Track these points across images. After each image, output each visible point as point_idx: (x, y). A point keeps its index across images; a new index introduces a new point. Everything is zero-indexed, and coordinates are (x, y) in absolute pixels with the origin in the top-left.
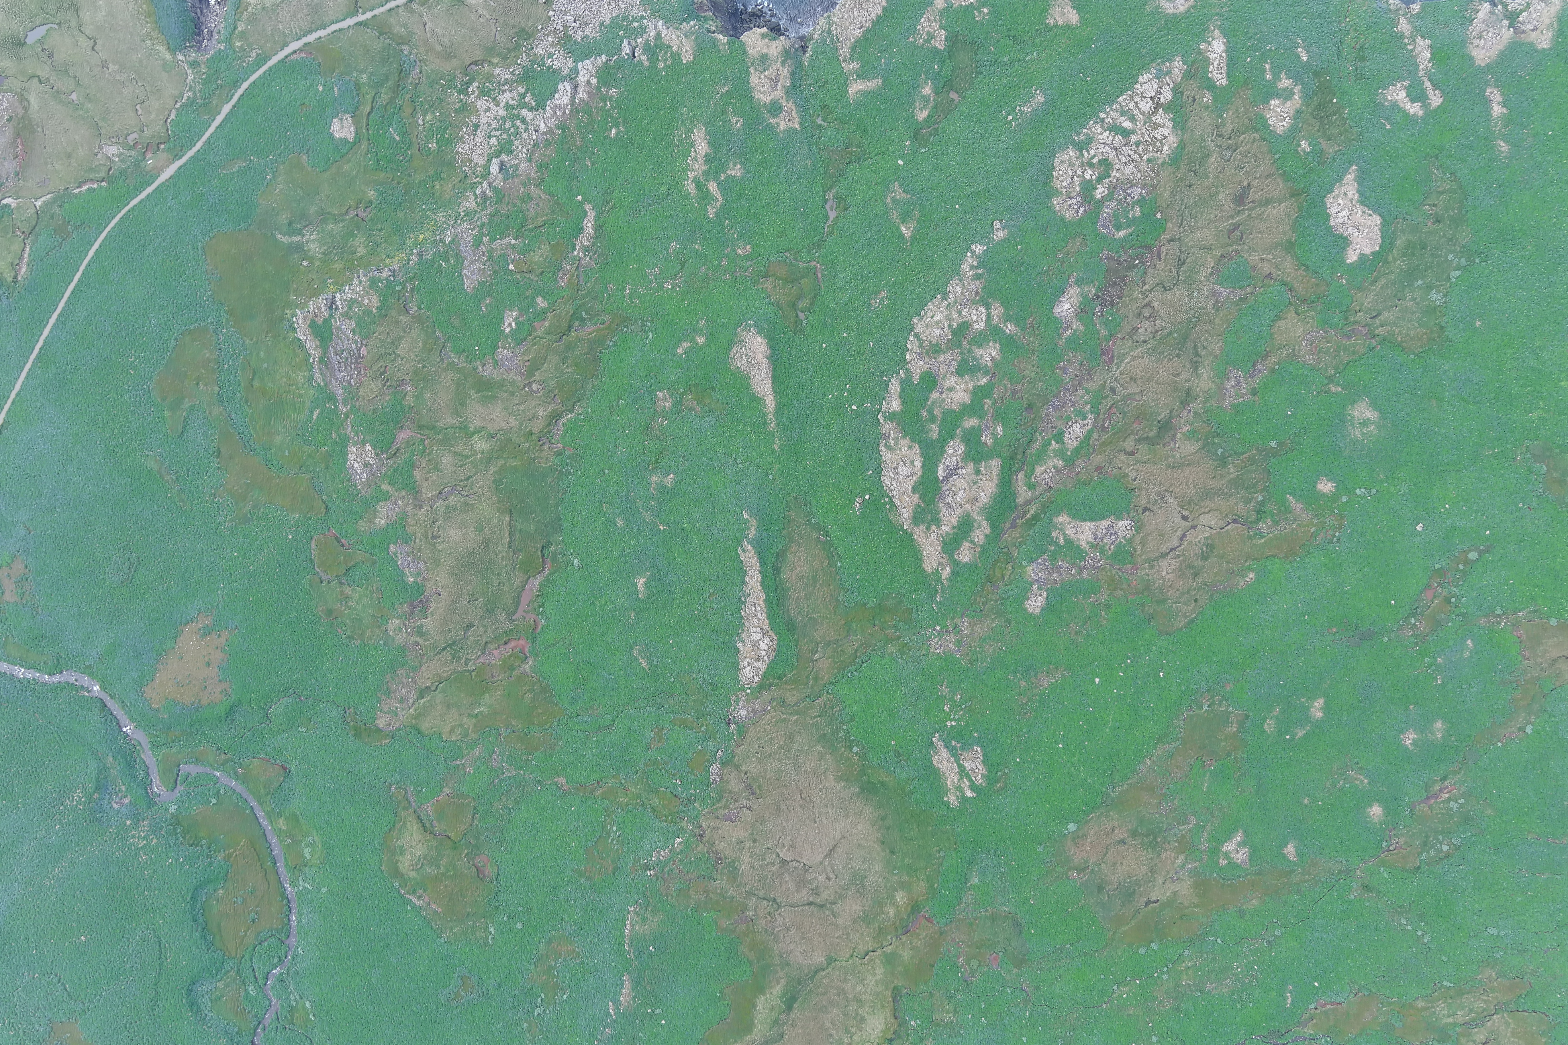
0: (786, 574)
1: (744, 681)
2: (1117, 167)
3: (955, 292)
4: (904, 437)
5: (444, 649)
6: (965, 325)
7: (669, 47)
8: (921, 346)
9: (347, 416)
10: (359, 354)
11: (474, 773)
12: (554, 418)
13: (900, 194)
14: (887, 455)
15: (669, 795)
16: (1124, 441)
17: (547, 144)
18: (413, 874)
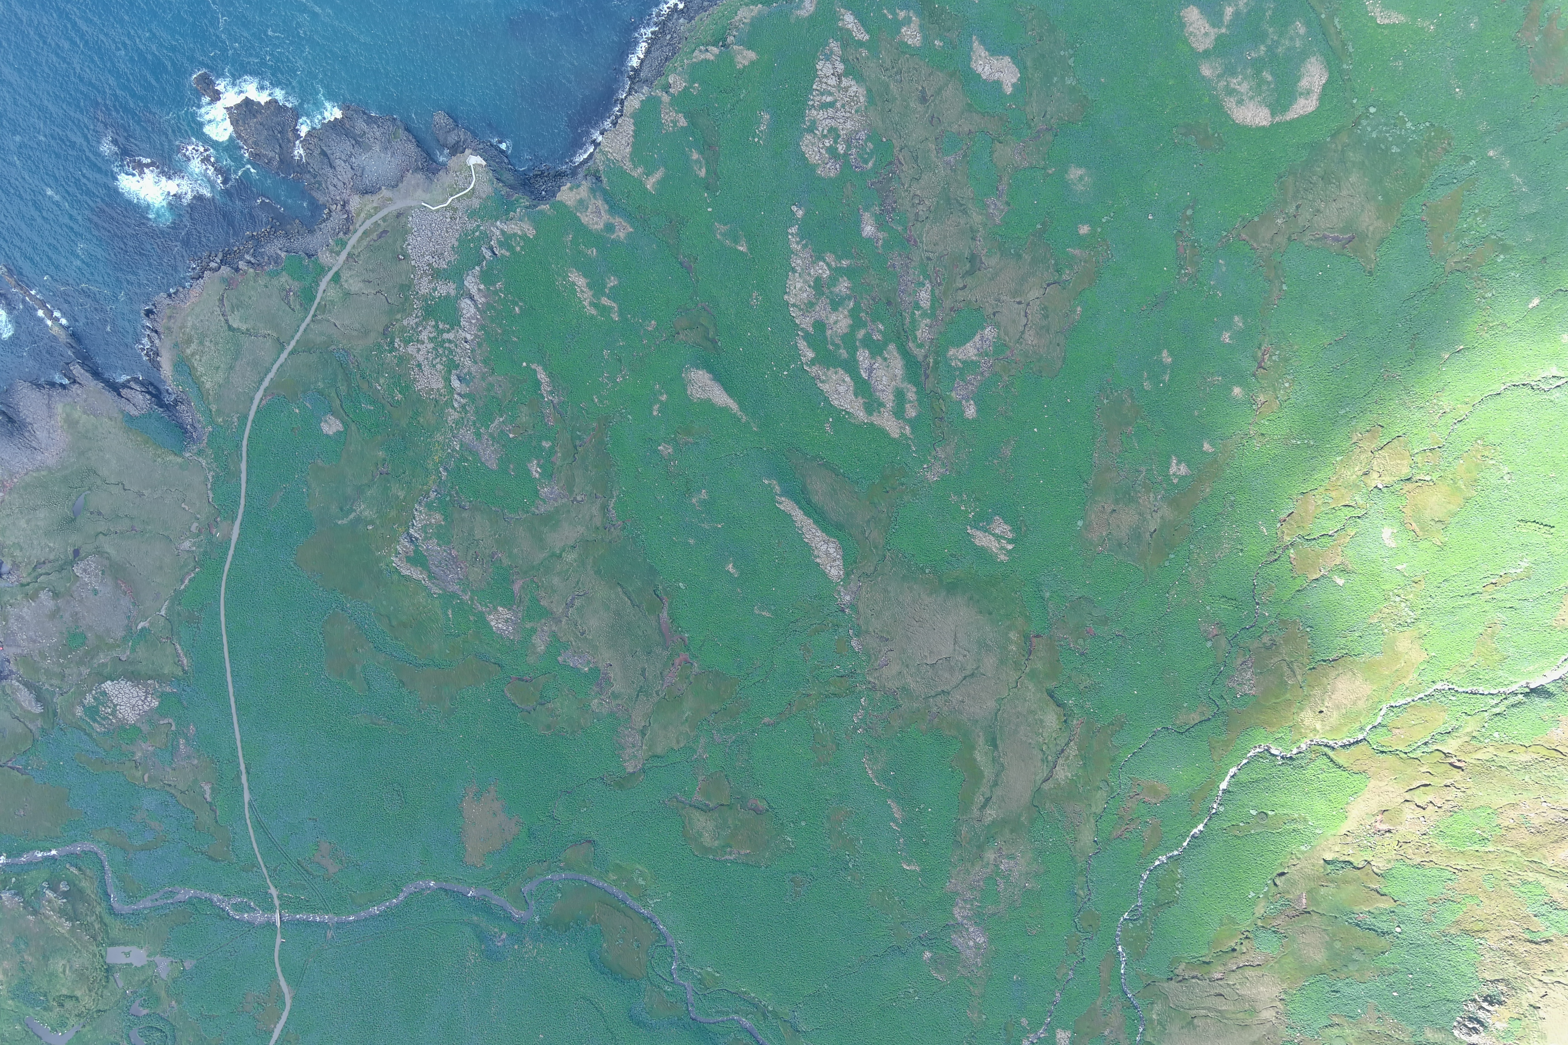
0: (815, 499)
1: (835, 579)
2: (841, 127)
3: (798, 265)
4: (828, 369)
5: (638, 695)
6: (818, 279)
7: (515, 235)
8: (801, 310)
9: (472, 599)
10: (453, 556)
11: (710, 756)
12: (604, 508)
13: (723, 228)
14: (825, 387)
15: (837, 678)
16: (955, 283)
17: (480, 345)
18: (716, 843)
